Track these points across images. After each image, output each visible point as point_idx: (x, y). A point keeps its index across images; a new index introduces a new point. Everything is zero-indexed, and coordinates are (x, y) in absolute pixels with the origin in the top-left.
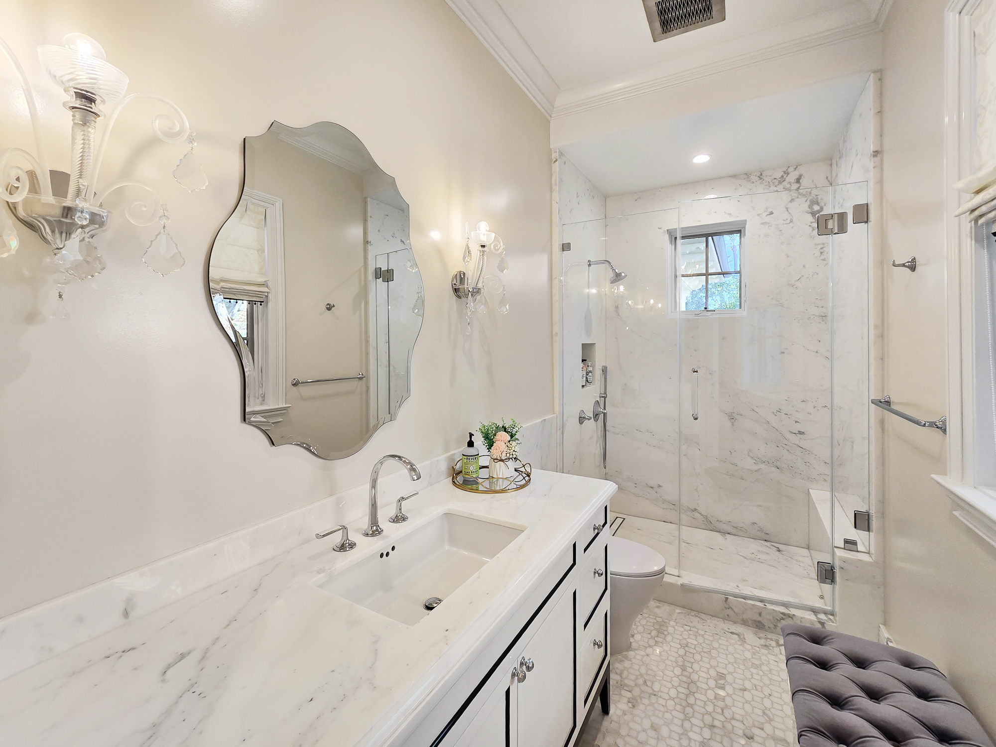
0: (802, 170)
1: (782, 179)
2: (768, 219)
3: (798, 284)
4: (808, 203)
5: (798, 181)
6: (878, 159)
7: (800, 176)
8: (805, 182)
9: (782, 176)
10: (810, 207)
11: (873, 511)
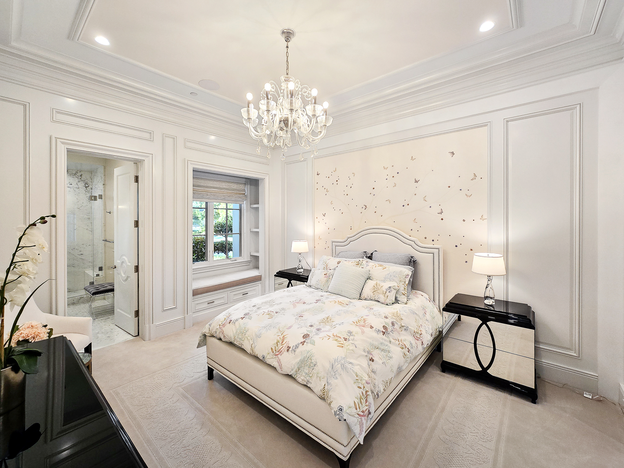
0: (82, 173)
1: (75, 174)
2: (70, 186)
3: (81, 208)
4: (84, 183)
5: (81, 176)
6: (104, 186)
7: (82, 174)
8: (83, 176)
9: (75, 173)
10: (85, 185)
11: (103, 266)
